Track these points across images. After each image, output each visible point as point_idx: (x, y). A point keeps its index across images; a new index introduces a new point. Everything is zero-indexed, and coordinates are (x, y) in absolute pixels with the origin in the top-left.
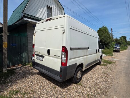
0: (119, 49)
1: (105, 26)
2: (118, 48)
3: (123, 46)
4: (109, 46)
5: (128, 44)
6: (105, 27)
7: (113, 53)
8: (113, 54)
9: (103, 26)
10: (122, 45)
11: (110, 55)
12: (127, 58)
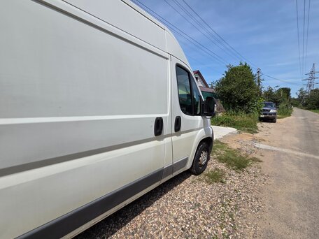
0: (275, 114)
1: (246, 64)
2: (271, 111)
3: (283, 108)
4: (249, 106)
5: (292, 104)
6: (245, 66)
7: (259, 125)
8: (257, 128)
9: (241, 64)
10: (282, 105)
11: (249, 131)
12: (297, 140)
